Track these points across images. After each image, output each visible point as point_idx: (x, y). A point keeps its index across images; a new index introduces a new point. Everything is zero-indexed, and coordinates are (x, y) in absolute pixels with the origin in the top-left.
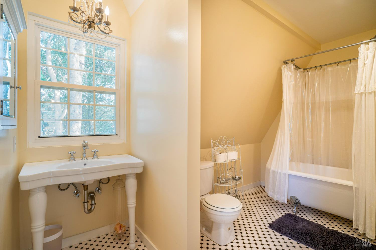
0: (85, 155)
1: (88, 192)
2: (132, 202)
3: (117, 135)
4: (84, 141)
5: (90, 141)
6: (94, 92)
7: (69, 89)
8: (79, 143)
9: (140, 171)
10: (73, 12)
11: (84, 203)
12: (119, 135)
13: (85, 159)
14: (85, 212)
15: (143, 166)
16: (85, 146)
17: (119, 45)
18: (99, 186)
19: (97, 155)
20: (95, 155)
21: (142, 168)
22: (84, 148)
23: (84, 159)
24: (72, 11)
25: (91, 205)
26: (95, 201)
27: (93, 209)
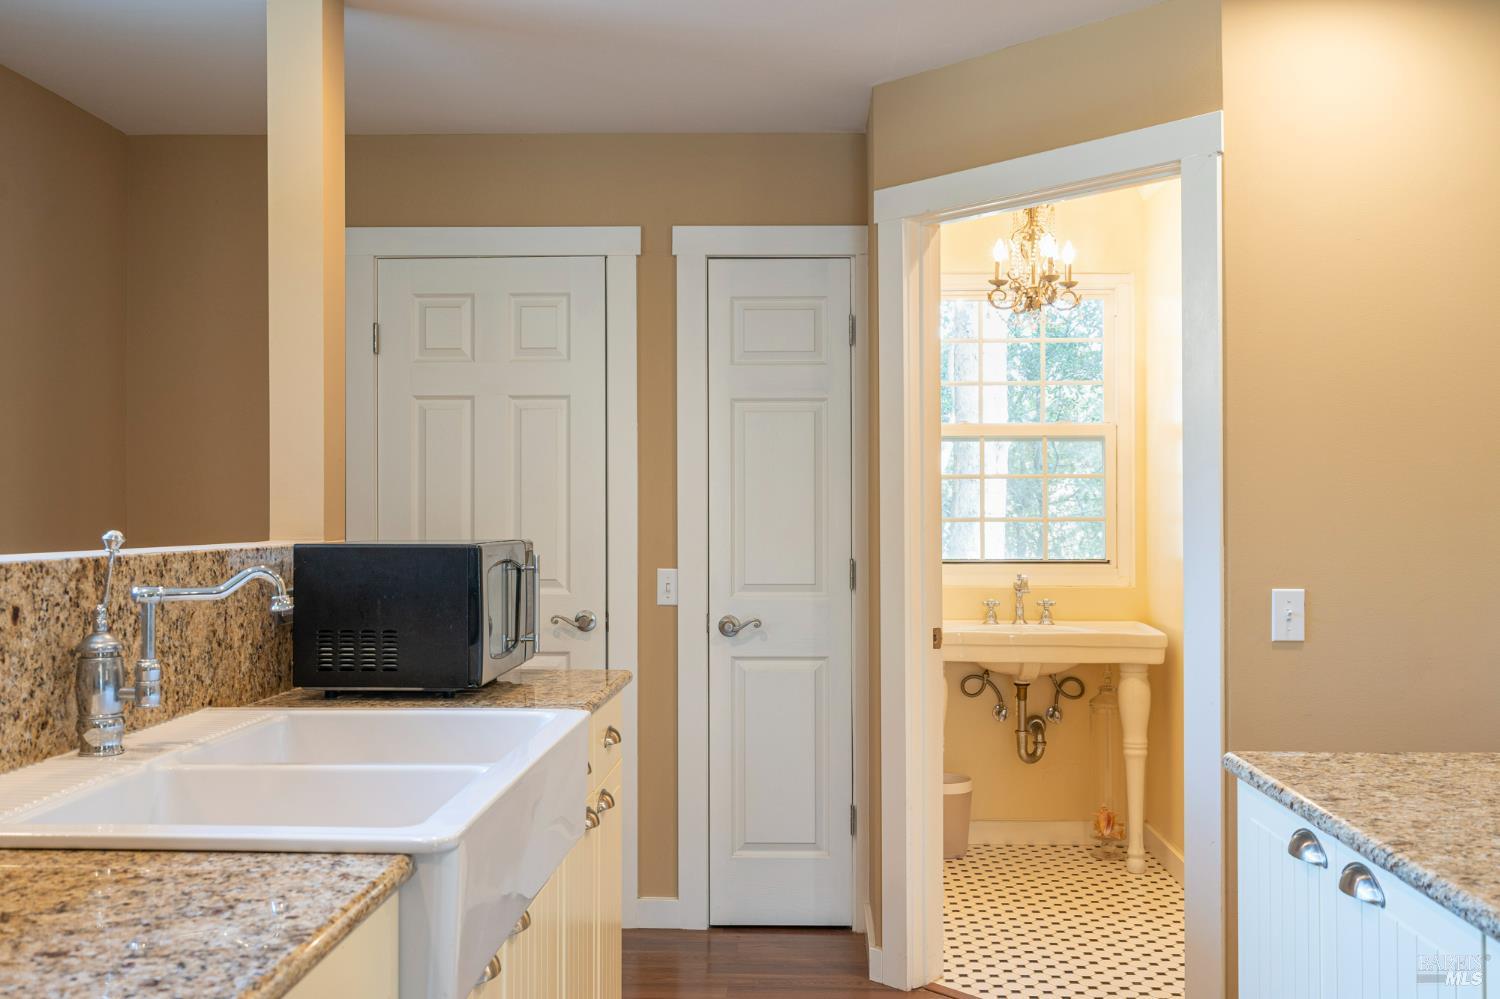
0: (1020, 612)
1: (1028, 715)
2: (1135, 742)
3: (1108, 562)
4: (1019, 576)
5: (1036, 577)
6: (1045, 439)
7: (982, 440)
8: (1006, 579)
9: (1158, 658)
10: (997, 290)
11: (1018, 731)
12: (1113, 562)
13: (1022, 622)
14: (1020, 756)
15: (1166, 645)
16: (1021, 587)
17: (1113, 289)
18: (1056, 701)
19: (1050, 617)
20: (1045, 613)
21: (1163, 652)
22: (1019, 594)
23: (1018, 622)
24: (995, 287)
25: (1036, 743)
26: (1043, 737)
27: (1039, 751)
